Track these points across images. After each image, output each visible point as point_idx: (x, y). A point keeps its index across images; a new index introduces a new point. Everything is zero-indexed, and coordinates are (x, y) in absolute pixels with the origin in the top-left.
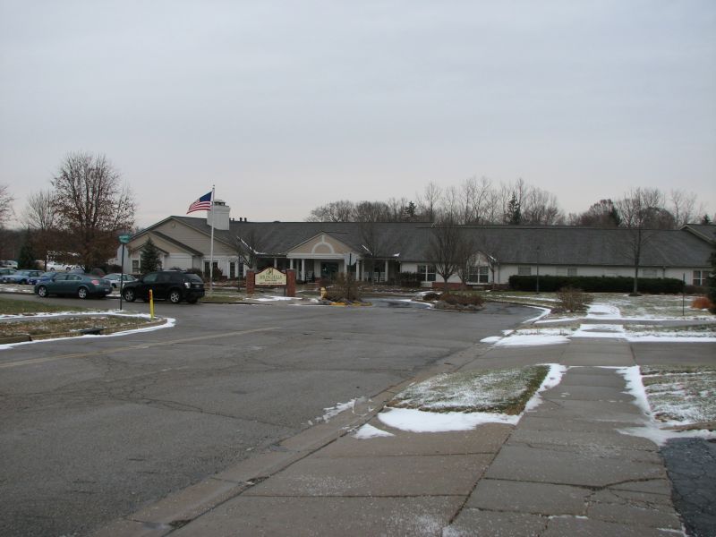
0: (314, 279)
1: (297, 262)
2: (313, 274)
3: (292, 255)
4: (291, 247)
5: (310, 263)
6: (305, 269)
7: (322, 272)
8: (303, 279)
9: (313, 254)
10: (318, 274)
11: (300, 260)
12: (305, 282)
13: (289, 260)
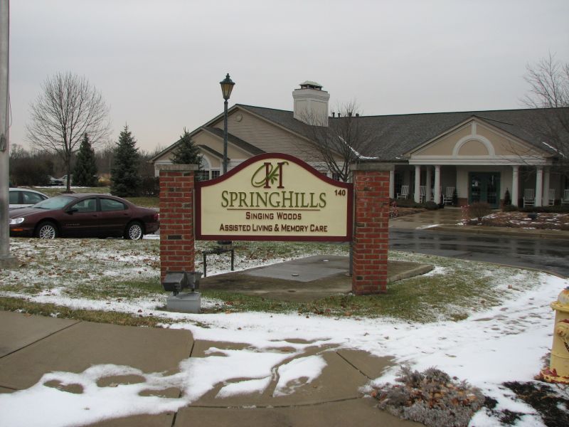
0: (455, 201)
1: (427, 171)
2: (455, 192)
3: (417, 159)
4: (416, 146)
5: (450, 172)
6: (441, 184)
7: (472, 190)
8: (437, 200)
9: (455, 157)
10: (463, 192)
11: (432, 168)
12: (441, 206)
13: (413, 167)
